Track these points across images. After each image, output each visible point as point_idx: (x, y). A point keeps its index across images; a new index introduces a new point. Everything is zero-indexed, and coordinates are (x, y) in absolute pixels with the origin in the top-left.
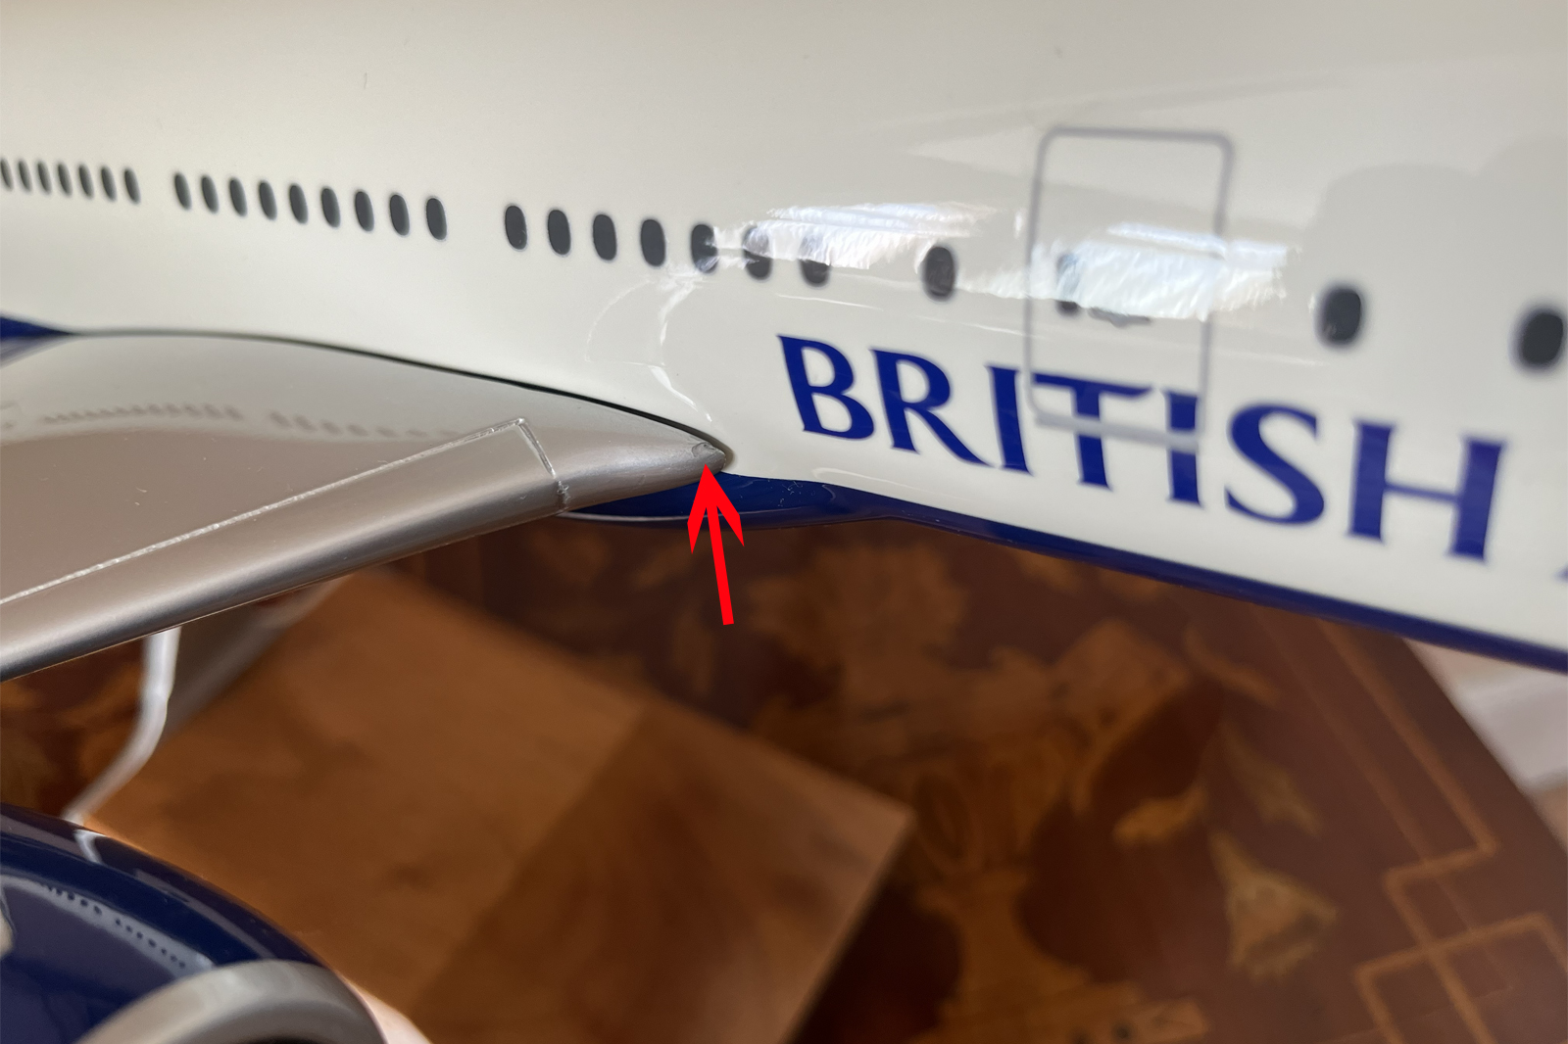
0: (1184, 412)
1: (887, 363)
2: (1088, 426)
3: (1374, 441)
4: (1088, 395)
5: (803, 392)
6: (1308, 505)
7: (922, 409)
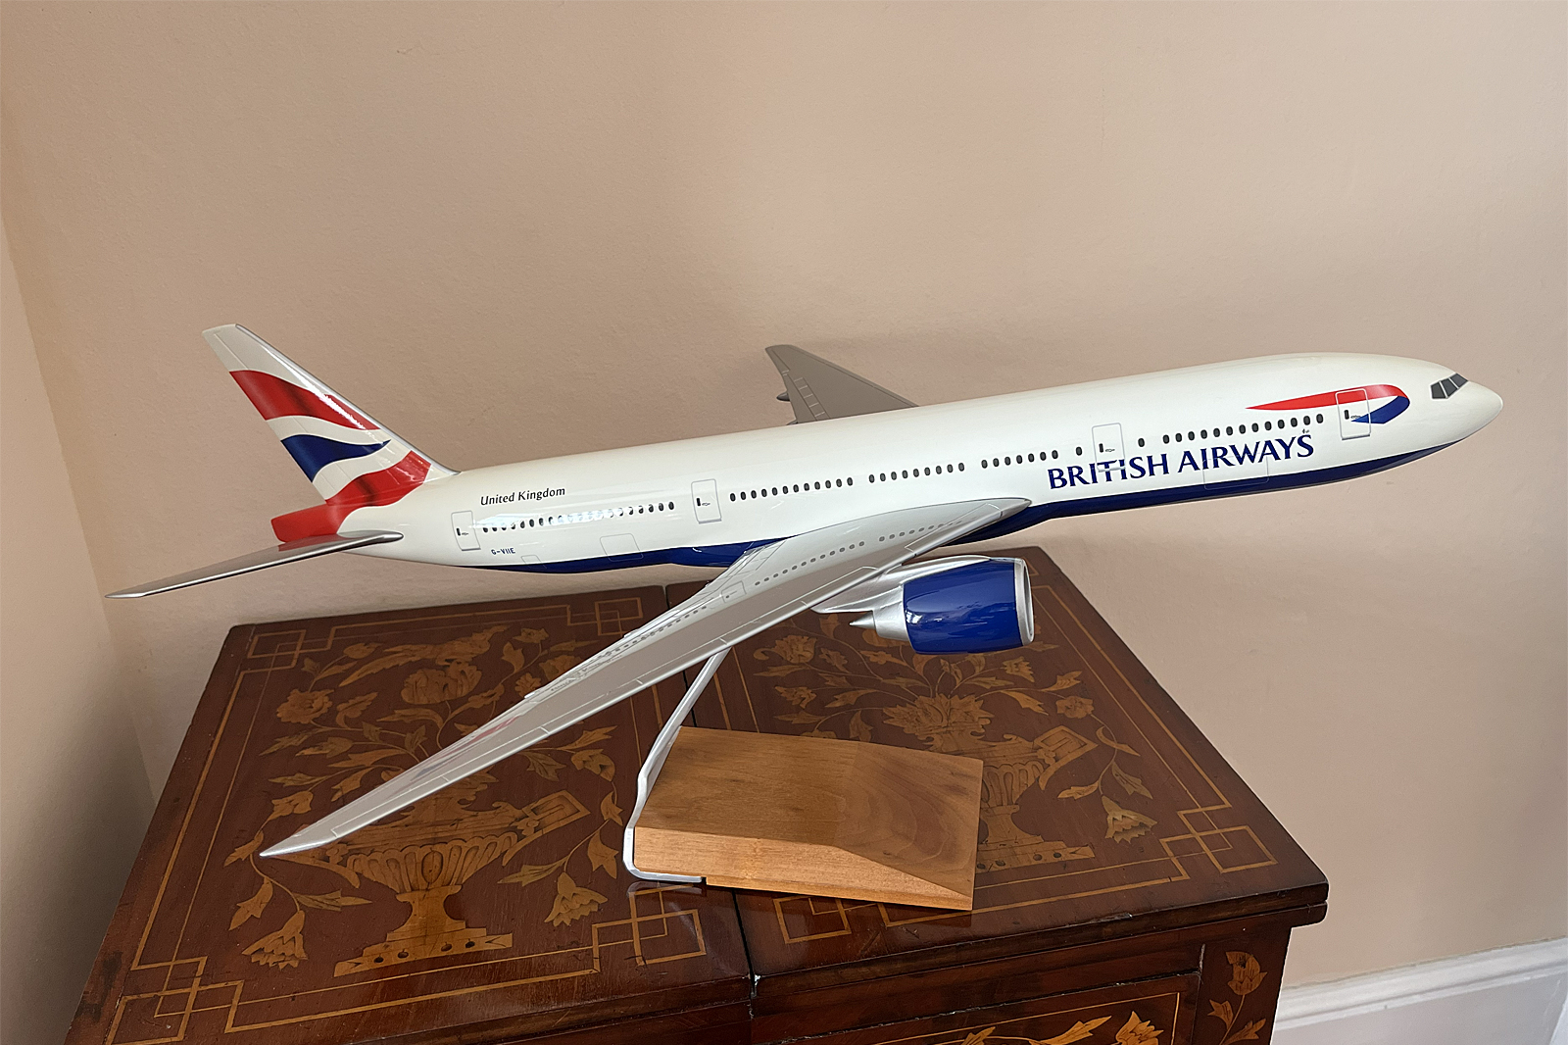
0: (1122, 463)
1: (1070, 469)
2: (1107, 470)
3: (1150, 459)
4: (1106, 465)
5: (1052, 479)
6: (1143, 472)
7: (1077, 476)
